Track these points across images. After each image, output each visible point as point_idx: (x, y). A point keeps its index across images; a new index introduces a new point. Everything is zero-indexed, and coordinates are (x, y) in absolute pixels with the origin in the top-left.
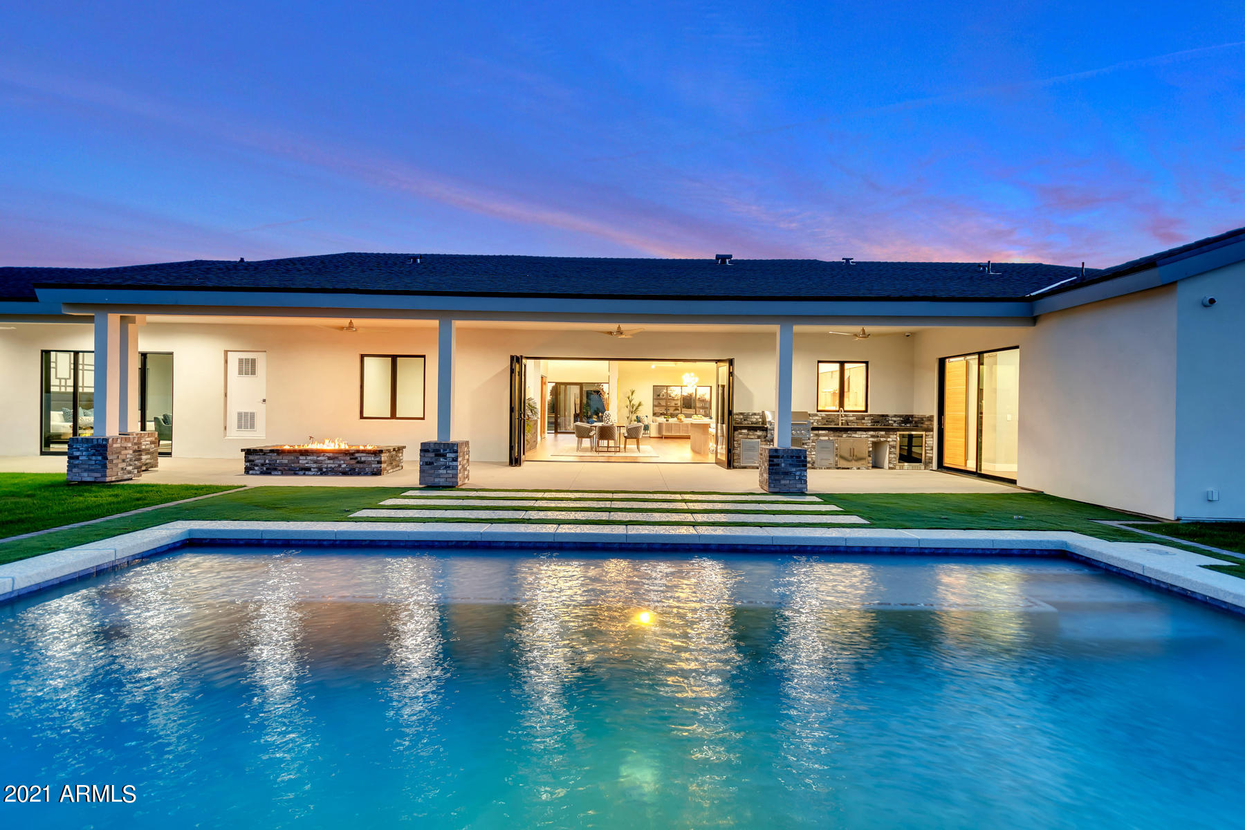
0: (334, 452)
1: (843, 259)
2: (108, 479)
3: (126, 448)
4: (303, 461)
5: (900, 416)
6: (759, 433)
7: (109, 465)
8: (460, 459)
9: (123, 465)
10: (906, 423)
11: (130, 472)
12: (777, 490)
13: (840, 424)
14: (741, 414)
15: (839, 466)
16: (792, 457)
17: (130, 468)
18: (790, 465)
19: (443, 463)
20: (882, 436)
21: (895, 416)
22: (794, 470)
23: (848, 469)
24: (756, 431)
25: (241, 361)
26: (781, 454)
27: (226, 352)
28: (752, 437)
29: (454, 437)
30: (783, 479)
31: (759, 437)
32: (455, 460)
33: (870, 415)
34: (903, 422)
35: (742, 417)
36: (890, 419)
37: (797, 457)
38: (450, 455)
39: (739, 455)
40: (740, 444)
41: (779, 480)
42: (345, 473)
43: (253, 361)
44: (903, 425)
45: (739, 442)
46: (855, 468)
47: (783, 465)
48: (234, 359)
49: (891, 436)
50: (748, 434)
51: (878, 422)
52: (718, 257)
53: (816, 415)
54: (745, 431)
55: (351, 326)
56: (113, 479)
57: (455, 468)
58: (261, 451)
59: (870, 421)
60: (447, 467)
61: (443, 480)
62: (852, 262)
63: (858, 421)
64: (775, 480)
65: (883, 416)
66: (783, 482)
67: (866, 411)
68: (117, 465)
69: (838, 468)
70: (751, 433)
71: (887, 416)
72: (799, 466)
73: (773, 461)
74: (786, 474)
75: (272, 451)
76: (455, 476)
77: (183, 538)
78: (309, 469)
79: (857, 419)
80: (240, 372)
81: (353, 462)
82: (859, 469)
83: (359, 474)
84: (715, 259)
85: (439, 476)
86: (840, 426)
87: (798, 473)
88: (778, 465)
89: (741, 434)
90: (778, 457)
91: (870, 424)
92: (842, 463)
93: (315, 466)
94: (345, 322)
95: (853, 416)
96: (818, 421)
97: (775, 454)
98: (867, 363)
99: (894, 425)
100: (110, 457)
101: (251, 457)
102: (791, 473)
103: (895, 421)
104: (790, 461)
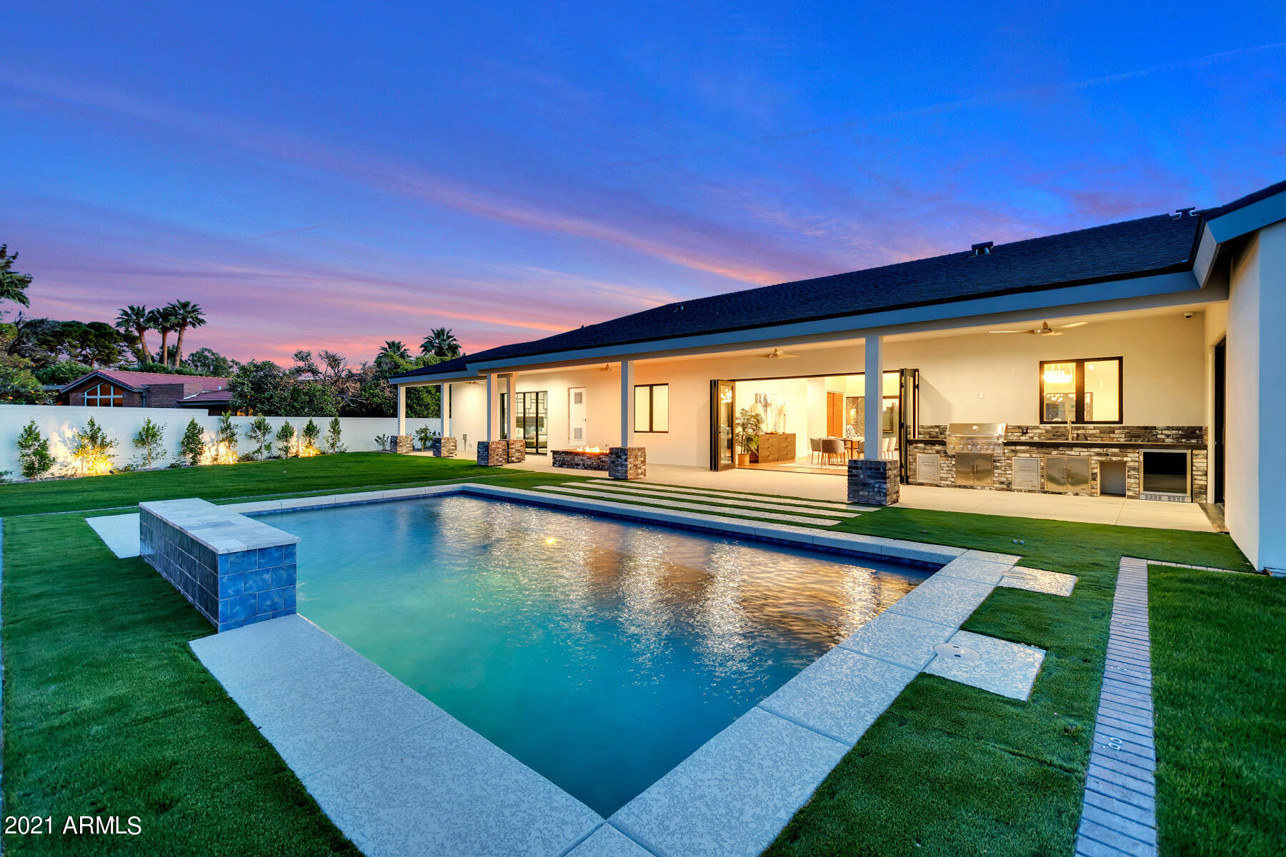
0: (591, 454)
1: (1177, 211)
2: (489, 464)
3: (498, 448)
4: (577, 459)
5: (1178, 429)
6: (938, 447)
7: (490, 457)
8: (629, 460)
9: (497, 457)
10: (1188, 438)
11: (501, 462)
12: (856, 500)
13: (1070, 438)
14: (937, 427)
15: (1046, 490)
16: (871, 469)
17: (501, 459)
18: (869, 476)
19: (619, 462)
20: (1114, 455)
21: (1168, 428)
22: (872, 481)
23: (1060, 493)
24: (935, 445)
25: (575, 394)
26: (859, 465)
27: (569, 389)
28: (930, 451)
29: (630, 445)
30: (862, 490)
31: (938, 452)
32: (626, 460)
33: (1124, 428)
34: (1182, 436)
35: (937, 430)
36: (1160, 432)
37: (876, 469)
38: (624, 457)
39: (915, 471)
40: (916, 459)
41: (858, 491)
42: (595, 469)
43: (581, 393)
44: (1183, 440)
45: (914, 457)
46: (1071, 493)
47: (862, 476)
48: (573, 392)
49: (1130, 455)
50: (925, 449)
51: (1139, 437)
52: (974, 247)
53: (1037, 428)
54: (921, 445)
55: (607, 368)
56: (492, 464)
57: (626, 466)
58: (558, 452)
59: (1123, 436)
60: (622, 465)
61: (620, 474)
62: (1193, 213)
63: (1102, 435)
64: (855, 491)
65: (1146, 428)
66: (861, 493)
67: (1121, 421)
68: (494, 457)
69: (1045, 492)
70: (928, 448)
71: (1155, 428)
72: (878, 478)
73: (851, 472)
74: (865, 485)
75: (563, 452)
76: (626, 472)
77: (460, 490)
78: (578, 465)
79: (1101, 432)
80: (575, 403)
81: (599, 461)
82: (1077, 494)
83: (601, 470)
84: (971, 249)
85: (618, 471)
86: (1070, 441)
87: (877, 485)
88: (857, 476)
89: (916, 448)
90: (856, 468)
91: (1123, 440)
92: (1051, 486)
93: (581, 463)
94: (604, 365)
95: (1095, 428)
96: (1040, 435)
97: (854, 465)
98: (1120, 359)
99: (1167, 440)
100: (490, 453)
101: (555, 456)
102: (870, 484)
103: (1168, 436)
104: (869, 472)
